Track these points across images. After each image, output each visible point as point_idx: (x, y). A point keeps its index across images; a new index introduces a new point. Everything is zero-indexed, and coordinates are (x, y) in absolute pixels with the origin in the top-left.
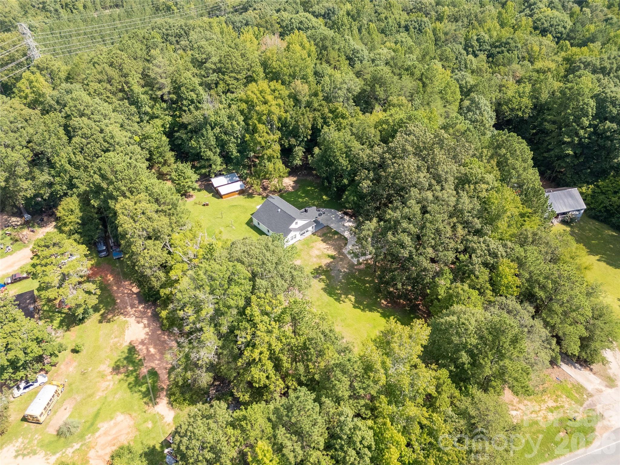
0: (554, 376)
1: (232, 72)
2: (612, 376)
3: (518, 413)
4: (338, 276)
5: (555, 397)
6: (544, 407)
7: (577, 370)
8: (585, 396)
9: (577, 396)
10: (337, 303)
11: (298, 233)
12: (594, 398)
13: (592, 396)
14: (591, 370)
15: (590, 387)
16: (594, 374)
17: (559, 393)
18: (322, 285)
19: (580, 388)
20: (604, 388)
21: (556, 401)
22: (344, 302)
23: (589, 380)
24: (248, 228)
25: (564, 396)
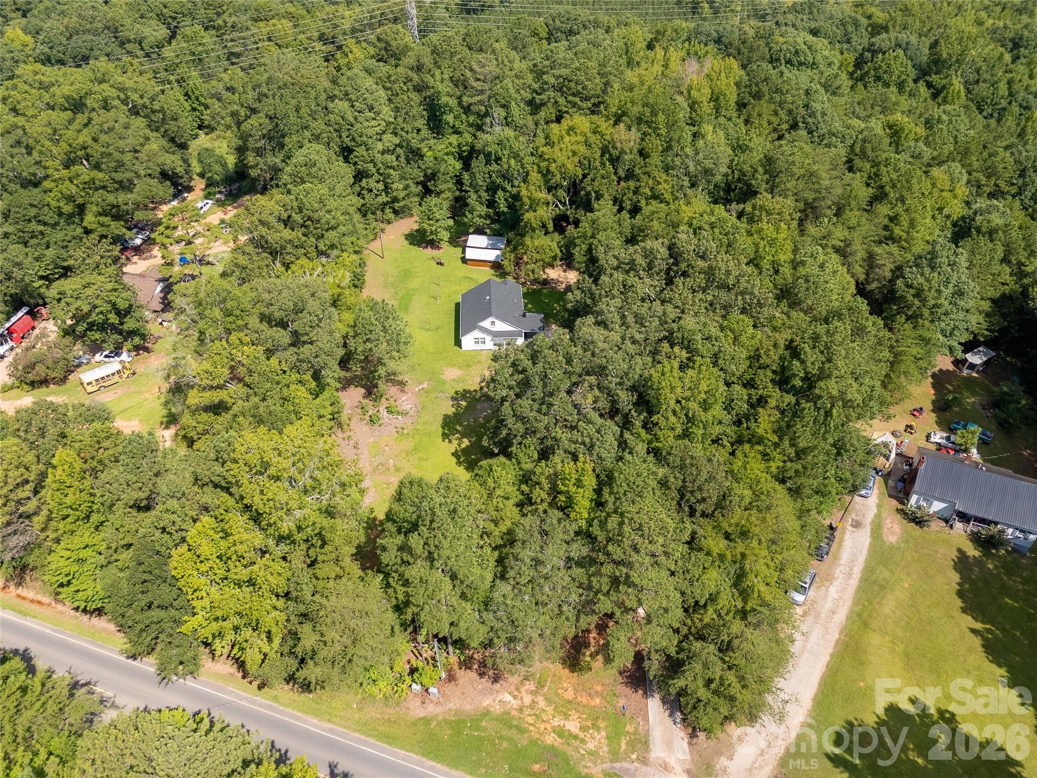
0: (622, 702)
1: (574, 95)
2: (718, 767)
3: (513, 701)
4: (482, 411)
5: (589, 724)
6: (557, 722)
7: (669, 721)
8: (634, 756)
9: (623, 747)
10: (440, 438)
11: (488, 338)
12: (644, 769)
13: (644, 761)
14: (693, 735)
15: (657, 752)
16: (690, 744)
17: (602, 725)
18: (451, 411)
19: (641, 743)
20: (678, 769)
21: (583, 729)
22: (450, 441)
23: (669, 745)
24: (453, 308)
25: (604, 733)
